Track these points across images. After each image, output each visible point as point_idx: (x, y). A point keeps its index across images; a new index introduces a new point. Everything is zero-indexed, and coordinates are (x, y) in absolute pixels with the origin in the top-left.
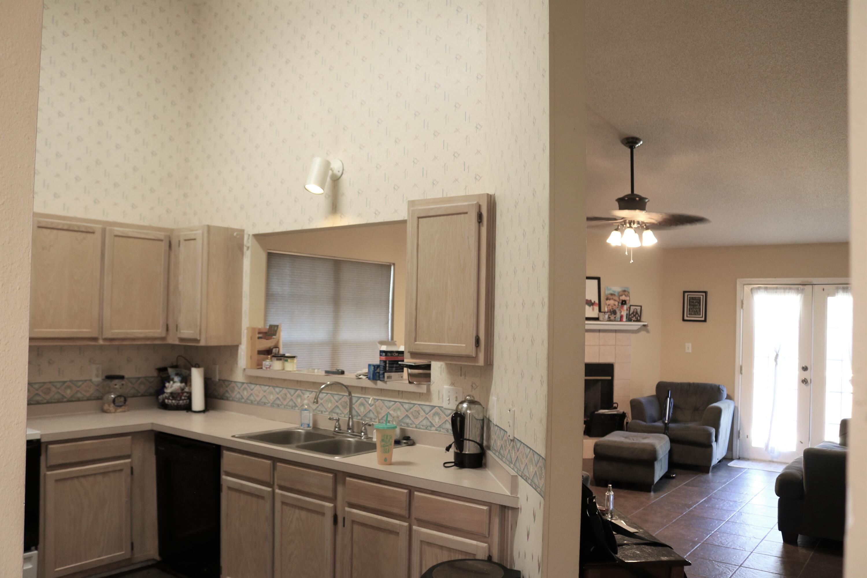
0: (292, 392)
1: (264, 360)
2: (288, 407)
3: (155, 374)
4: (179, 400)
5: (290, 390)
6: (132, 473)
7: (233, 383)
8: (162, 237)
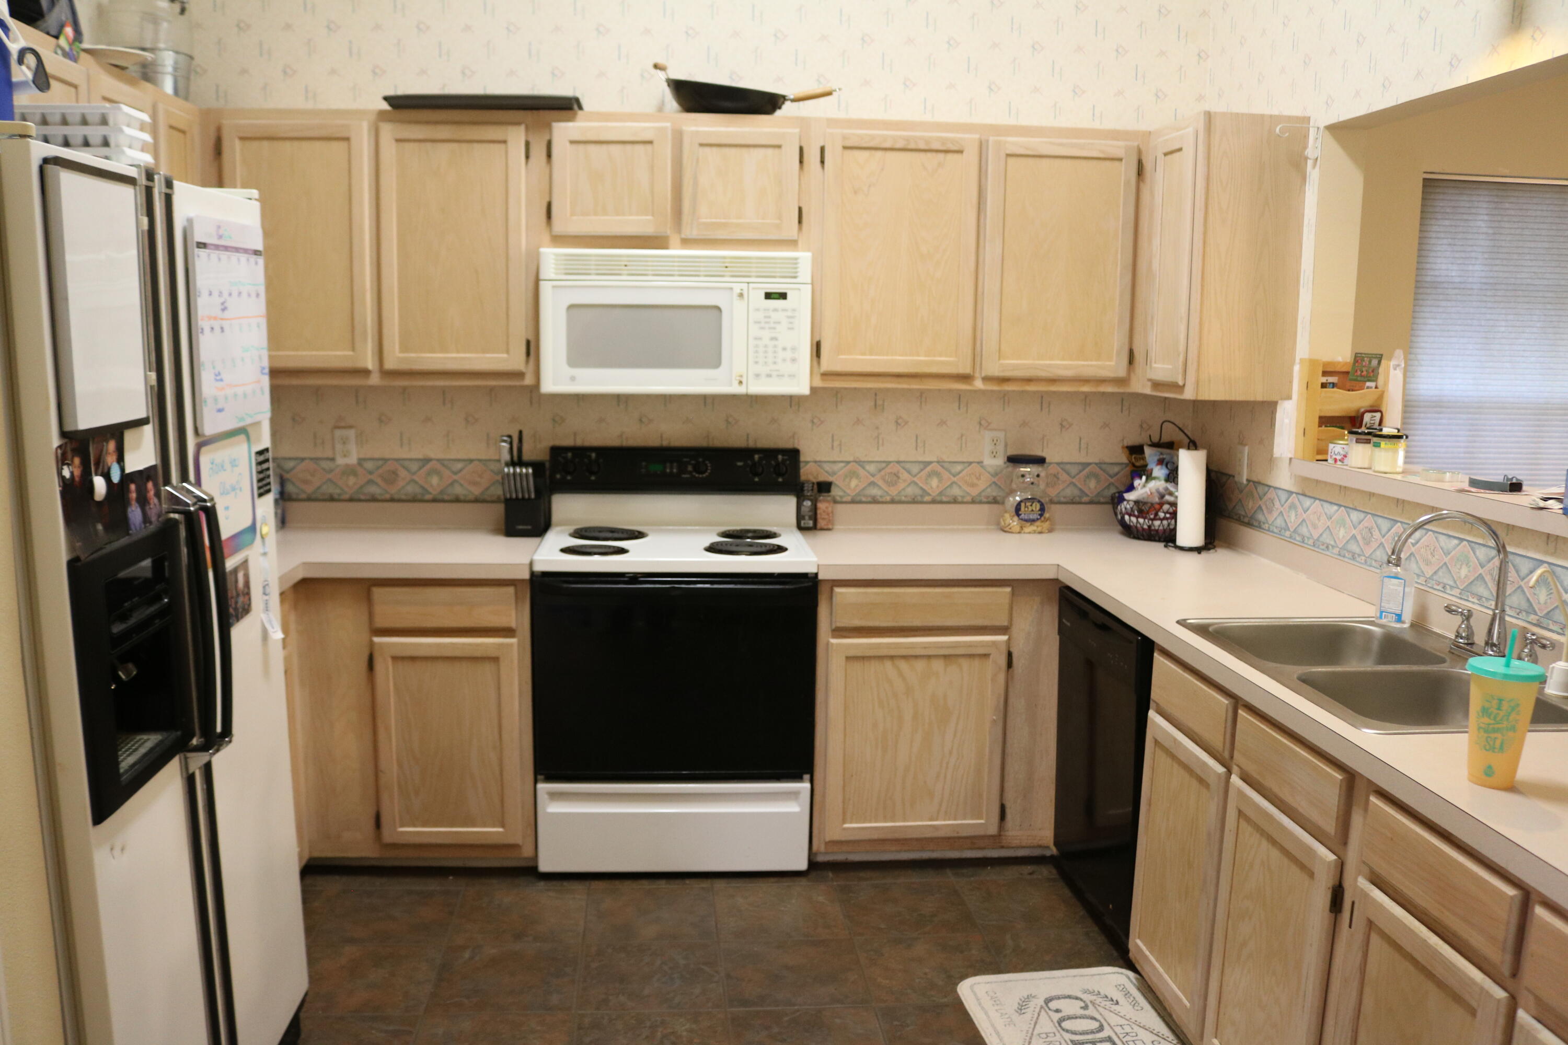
0: (1385, 524)
1: (1333, 440)
2: (1374, 563)
3: (1124, 459)
4: (1153, 520)
5: (1380, 521)
6: (1010, 664)
7: (1272, 489)
8: (1120, 153)
